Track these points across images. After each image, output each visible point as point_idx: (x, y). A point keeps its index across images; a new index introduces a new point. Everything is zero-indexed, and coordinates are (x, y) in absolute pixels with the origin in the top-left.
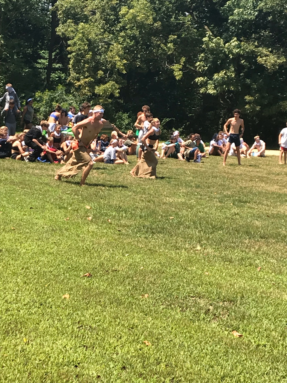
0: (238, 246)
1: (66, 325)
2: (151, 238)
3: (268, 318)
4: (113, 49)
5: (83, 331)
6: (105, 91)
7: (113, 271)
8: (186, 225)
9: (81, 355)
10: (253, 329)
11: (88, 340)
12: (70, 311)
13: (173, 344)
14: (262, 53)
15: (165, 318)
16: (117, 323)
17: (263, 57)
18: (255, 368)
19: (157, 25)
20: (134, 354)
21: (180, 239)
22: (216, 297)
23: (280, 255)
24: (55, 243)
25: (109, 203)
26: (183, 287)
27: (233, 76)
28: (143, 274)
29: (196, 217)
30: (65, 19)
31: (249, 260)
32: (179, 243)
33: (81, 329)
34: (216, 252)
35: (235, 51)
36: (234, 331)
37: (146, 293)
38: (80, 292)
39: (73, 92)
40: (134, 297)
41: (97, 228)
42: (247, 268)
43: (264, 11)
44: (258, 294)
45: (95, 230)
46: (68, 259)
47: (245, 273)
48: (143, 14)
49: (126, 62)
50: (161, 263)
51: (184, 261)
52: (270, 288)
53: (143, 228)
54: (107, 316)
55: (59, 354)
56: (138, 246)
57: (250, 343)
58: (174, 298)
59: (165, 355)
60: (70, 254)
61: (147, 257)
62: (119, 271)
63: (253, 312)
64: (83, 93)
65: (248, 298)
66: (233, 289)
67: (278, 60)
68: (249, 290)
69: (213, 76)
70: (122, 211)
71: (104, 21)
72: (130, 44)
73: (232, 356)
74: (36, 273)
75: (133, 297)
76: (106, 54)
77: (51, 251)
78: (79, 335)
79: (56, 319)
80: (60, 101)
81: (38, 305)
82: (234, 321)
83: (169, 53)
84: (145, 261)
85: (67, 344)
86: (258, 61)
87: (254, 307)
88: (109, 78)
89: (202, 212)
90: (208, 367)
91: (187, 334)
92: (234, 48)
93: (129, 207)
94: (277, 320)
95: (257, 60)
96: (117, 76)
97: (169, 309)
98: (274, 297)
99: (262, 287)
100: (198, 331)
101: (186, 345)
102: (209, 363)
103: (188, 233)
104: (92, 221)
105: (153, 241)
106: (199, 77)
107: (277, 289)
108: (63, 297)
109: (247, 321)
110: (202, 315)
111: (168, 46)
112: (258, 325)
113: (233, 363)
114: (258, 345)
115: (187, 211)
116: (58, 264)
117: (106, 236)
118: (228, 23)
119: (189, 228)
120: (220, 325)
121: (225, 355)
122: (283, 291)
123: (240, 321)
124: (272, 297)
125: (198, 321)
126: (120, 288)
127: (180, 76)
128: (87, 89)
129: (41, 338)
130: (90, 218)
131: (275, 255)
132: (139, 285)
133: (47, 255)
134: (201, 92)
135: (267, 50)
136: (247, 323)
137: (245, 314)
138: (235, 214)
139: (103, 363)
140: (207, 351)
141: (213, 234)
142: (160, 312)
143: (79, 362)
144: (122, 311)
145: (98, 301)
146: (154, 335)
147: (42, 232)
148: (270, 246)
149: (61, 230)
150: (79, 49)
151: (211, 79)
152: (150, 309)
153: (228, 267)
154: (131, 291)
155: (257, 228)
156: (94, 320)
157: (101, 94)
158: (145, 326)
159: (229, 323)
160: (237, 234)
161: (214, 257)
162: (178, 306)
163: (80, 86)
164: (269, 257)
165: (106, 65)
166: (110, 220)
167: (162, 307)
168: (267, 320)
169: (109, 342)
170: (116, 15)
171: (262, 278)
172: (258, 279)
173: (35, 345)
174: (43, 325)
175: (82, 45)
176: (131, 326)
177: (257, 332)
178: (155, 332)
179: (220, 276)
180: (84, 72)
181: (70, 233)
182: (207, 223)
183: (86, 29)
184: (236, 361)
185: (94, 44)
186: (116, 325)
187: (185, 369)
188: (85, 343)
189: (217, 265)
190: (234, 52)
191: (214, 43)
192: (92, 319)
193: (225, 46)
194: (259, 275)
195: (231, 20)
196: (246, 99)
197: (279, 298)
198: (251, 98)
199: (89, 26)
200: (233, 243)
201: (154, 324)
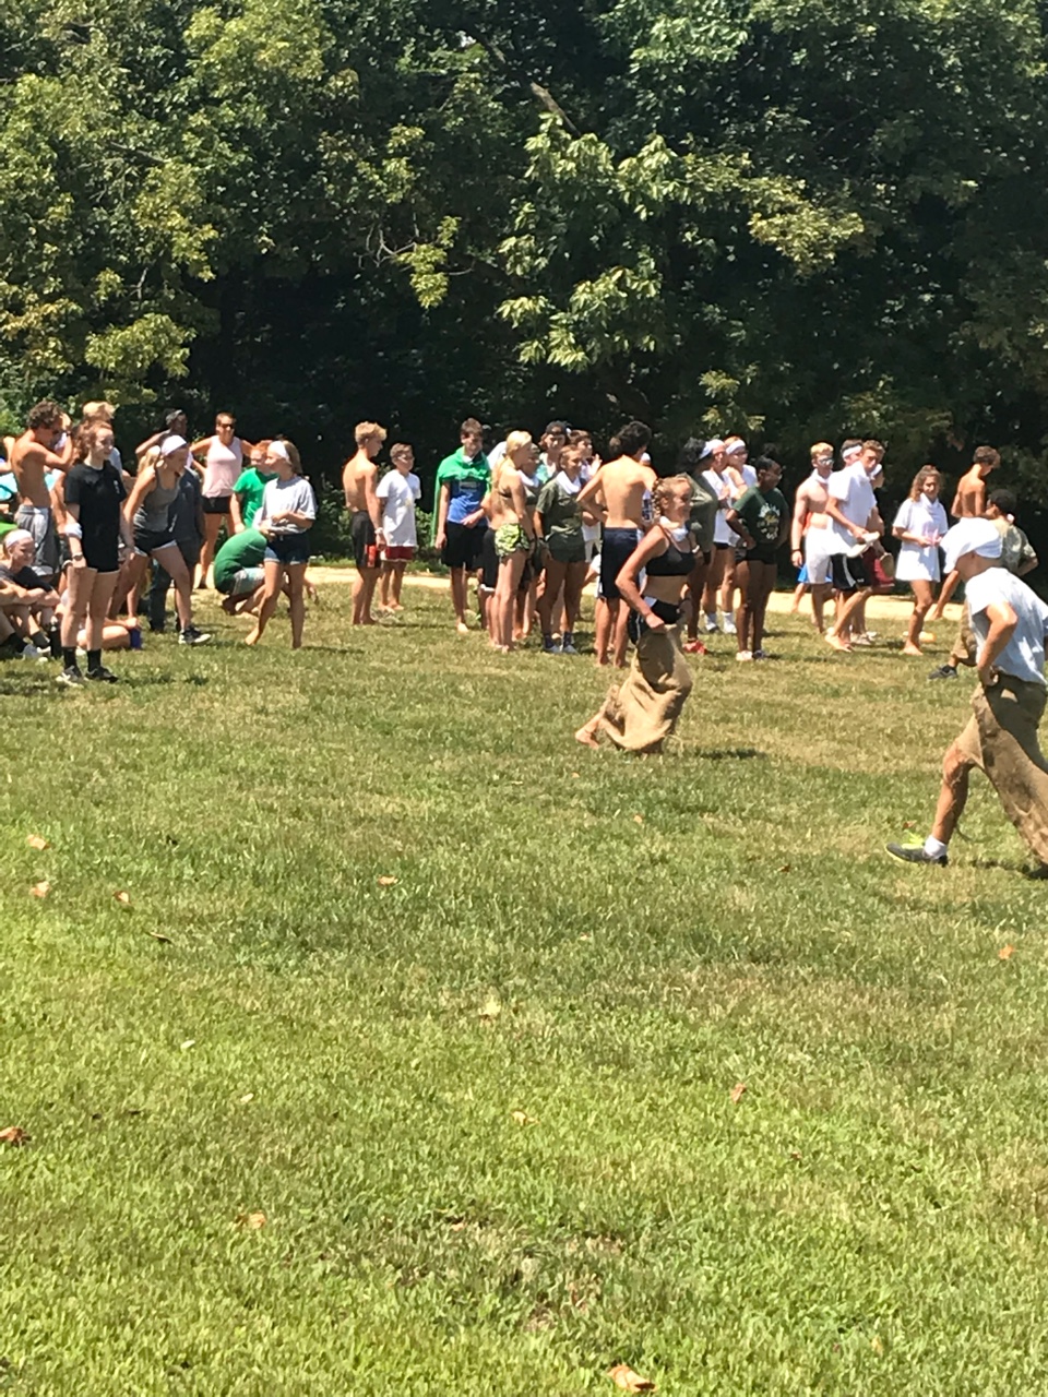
0: (654, 998)
2: (296, 967)
3: (766, 1304)
4: (163, 182)
6: (128, 354)
7: (121, 1116)
8: (447, 912)
10: (700, 1356)
14: (769, 199)
15: (328, 1319)
16: (122, 1345)
17: (773, 215)
19: (340, 84)
21: (415, 971)
22: (552, 1219)
23: (825, 1030)
25: (129, 822)
26: (416, 1177)
27: (653, 292)
28: (248, 1126)
29: (488, 878)
31: (697, 1057)
32: (411, 988)
34: (564, 1023)
35: (659, 191)
36: (618, 1367)
37: (254, 1211)
42: (690, 1089)
43: (777, 27)
44: (728, 1202)
45: (60, 941)
47: (681, 1111)
48: (283, 40)
49: (213, 233)
50: (330, 1077)
51: (427, 1067)
52: (781, 1172)
53: (265, 927)
54: (80, 1315)
56: (237, 1005)
58: (372, 1227)
61: (274, 1051)
62: (146, 1117)
63: (704, 1279)
65: (686, 1220)
66: (623, 1184)
67: (834, 229)
68: (692, 1183)
69: (573, 291)
70: (181, 855)
71: (123, 66)
72: (230, 159)
75: (200, 1229)
76: (133, 201)
82: (623, 1320)
83: (394, 198)
84: (260, 1072)
86: (752, 232)
87: (710, 1258)
88: (144, 299)
89: (517, 855)
91: (419, 1383)
92: (653, 180)
93: (212, 836)
94: (801, 1313)
95: (751, 227)
96: (176, 294)
97: (347, 1276)
98: (793, 1214)
99: (746, 1169)
100: (465, 1371)
103: (450, 944)
104: (48, 900)
105: (303, 980)
106: (516, 298)
107: (807, 1177)
109: (678, 1320)
110: (487, 1298)
111: (388, 169)
112: (721, 1336)
115: (456, 850)
117: (104, 964)
118: (631, 77)
119: (455, 923)
120: (564, 1339)
122: (834, 1184)
123: (647, 1319)
124: (785, 1215)
125: (467, 1325)
126: (147, 1188)
127: (438, 295)
128: (52, 345)
130: (43, 888)
131: (808, 1030)
132: (229, 1173)
134: (523, 358)
135: (789, 189)
136: (675, 1329)
137: (668, 1289)
138: (654, 862)
141: (555, 949)
142: (308, 1293)
144: (147, 1290)
145: (48, 1248)
148: (786, 994)
151: (564, 306)
152: (266, 1280)
153: (611, 1090)
154: (191, 1201)
155: (741, 917)
156: (24, 1332)
157: (113, 365)
158: (242, 1355)
159: (598, 1333)
160: (653, 948)
161: (553, 1045)
162: (389, 1261)
163: (23, 333)
164: (781, 1042)
165: (134, 246)
166: (124, 897)
167: (319, 1268)
168: (762, 1314)
170: (174, 42)
171: (748, 1130)
172: (732, 1135)
175: (31, 165)
176: (182, 1356)
177: (716, 1367)
178: (281, 1380)
179: (574, 1128)
180: (42, 277)
182: (534, 900)
183: (48, 100)
185: (79, 162)
186: (115, 1352)
189: (565, 1078)
190: (655, 196)
191: (573, 160)
192: (16, 1327)
193: (616, 170)
194: (737, 1120)
195: (641, 62)
196: (706, 387)
197: (814, 1219)
198: (724, 381)
199: (58, 87)
200: (634, 982)
201: (280, 1343)
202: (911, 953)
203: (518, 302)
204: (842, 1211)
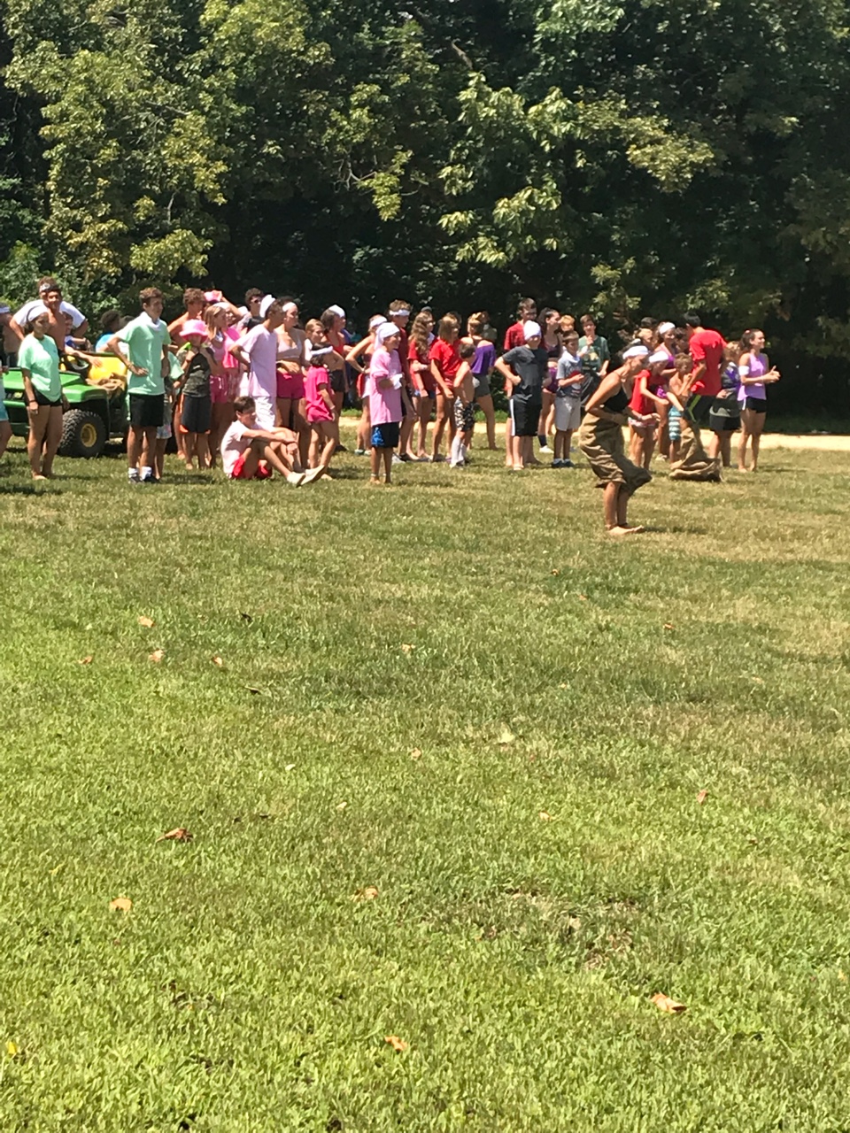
0: (625, 728)
1: (135, 996)
2: (356, 710)
3: (755, 949)
4: (184, 129)
5: (188, 1011)
6: (162, 260)
7: (254, 819)
8: (458, 668)
9: (195, 1089)
10: (715, 987)
11: (212, 1040)
12: (140, 949)
13: (476, 1043)
14: (642, 134)
15: (439, 963)
16: (293, 983)
17: (645, 146)
18: (742, 1109)
19: (317, 53)
20: (359, 1080)
21: (445, 712)
22: (585, 890)
23: (756, 750)
24: (59, 736)
25: (211, 605)
26: (480, 860)
27: (555, 206)
28: (349, 824)
29: (483, 643)
30: (29, 38)
31: (665, 771)
32: (444, 724)
33: (183, 1007)
34: (562, 747)
35: (559, 130)
36: (656, 996)
37: (367, 886)
38: (162, 889)
39: (62, 265)
40: (333, 899)
41: (183, 686)
42: (664, 794)
43: (646, 4)
44: (711, 876)
45: (179, 693)
46: (109, 788)
47: (662, 810)
48: (274, 21)
49: (223, 168)
50: (399, 790)
51: (468, 781)
52: (744, 854)
53: (326, 681)
54: (259, 962)
55: (127, 1089)
56: (319, 737)
57: (713, 1030)
58: (456, 897)
59: (458, 1077)
60: (112, 770)
61: (354, 771)
62: (273, 820)
63: (705, 931)
64: (92, 267)
65: (683, 889)
66: (632, 863)
67: (691, 156)
68: (682, 862)
69: (495, 207)
70: (254, 629)
71: (152, 43)
72: (234, 111)
73: (665, 1073)
74: (14, 833)
75: (331, 900)
76: (163, 145)
77: (53, 762)
78: (180, 1026)
79: (99, 977)
80: (23, 295)
81: (35, 934)
82: (654, 962)
83: (359, 138)
84: (347, 786)
85: (146, 1057)
86: (629, 159)
87: (707, 916)
88: (172, 218)
89: (500, 627)
90: (594, 1110)
91: (515, 1008)
92: (554, 122)
93: (273, 616)
94: (781, 955)
95: (628, 156)
96: (197, 214)
97: (445, 932)
98: (761, 884)
99: (719, 852)
100: (547, 999)
101: (518, 1046)
102: (598, 1100)
103: (466, 691)
104: (164, 663)
105: (363, 719)
106: (452, 212)
107: (764, 857)
108: (112, 907)
109: (694, 961)
110: (551, 946)
111: (354, 116)
112: (728, 971)
113: (669, 1095)
114: (739, 1036)
115: (453, 623)
116: (80, 801)
117: (215, 710)
118: (535, 45)
119: (467, 676)
120: (613, 976)
121: (643, 1072)
122: (786, 862)
123: (671, 961)
124: (755, 884)
125: (541, 966)
126: (286, 871)
127: (393, 210)
128: (105, 254)
129: (63, 1040)
130: (158, 655)
131: (743, 751)
132: (343, 859)
133: (39, 776)
134: (458, 257)
135: (656, 126)
136: (693, 967)
137: (682, 938)
138: (601, 630)
139: (269, 1113)
140: (585, 1060)
141: (544, 694)
142: (420, 944)
143: (191, 1111)
144: (303, 944)
145: (224, 915)
146: (415, 1015)
147: (13, 706)
148: (722, 725)
149: (70, 695)
150: (78, 131)
151: (488, 218)
152: (387, 936)
153: (606, 795)
154: (320, 880)
155: (676, 670)
156: (220, 975)
157: (151, 268)
158: (382, 989)
159: (637, 971)
160: (616, 692)
161: (558, 764)
162: (474, 921)
163: (82, 245)
164: (724, 759)
165: (163, 178)
166: (219, 661)
167: (423, 926)
168: (753, 957)
169: (279, 1044)
170: (191, 24)
171: (714, 824)
172: (705, 829)
173: (45, 1063)
174: (60, 997)
175: (86, 119)
176: (339, 991)
177: (729, 995)
178: (415, 1007)
179: (585, 824)
180: (96, 203)
181: (102, 704)
182: (521, 657)
183: (98, 69)
184: (678, 1088)
185: (122, 115)
186: (290, 989)
187: (526, 1121)
188: (202, 1051)
189: (571, 788)
190: (556, 134)
191: (494, 107)
192: (214, 972)
193: (526, 114)
194: (705, 816)
195: (545, 33)
196: (595, 276)
197: (777, 887)
198: (610, 272)
199: (106, 59)
200: (608, 717)
201: (408, 981)
202: (807, 693)
203: (454, 216)
204: (795, 881)
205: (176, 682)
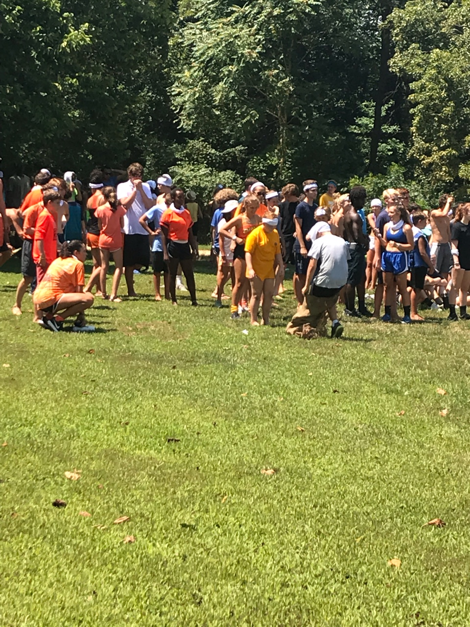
1: (393, 620)
12: (401, 591)
24: (376, 458)
30: (405, 42)
38: (421, 555)
39: (418, 176)
45: (454, 436)
46: (400, 491)
60: (404, 481)
64: (436, 177)
74: (339, 515)
77: (370, 474)
79: (374, 606)
81: (340, 577)
104: (448, 417)
108: (389, 564)
116: (381, 499)
128: (444, 169)
130: (445, 412)
133: (360, 481)
147: (353, 438)
149: (388, 433)
163: (431, 164)
174: (349, 616)
175: (436, 89)
180: (440, 139)
181: (406, 440)
183: (444, 60)
185: (458, 87)
199: (449, 54)
205: (454, 429)
